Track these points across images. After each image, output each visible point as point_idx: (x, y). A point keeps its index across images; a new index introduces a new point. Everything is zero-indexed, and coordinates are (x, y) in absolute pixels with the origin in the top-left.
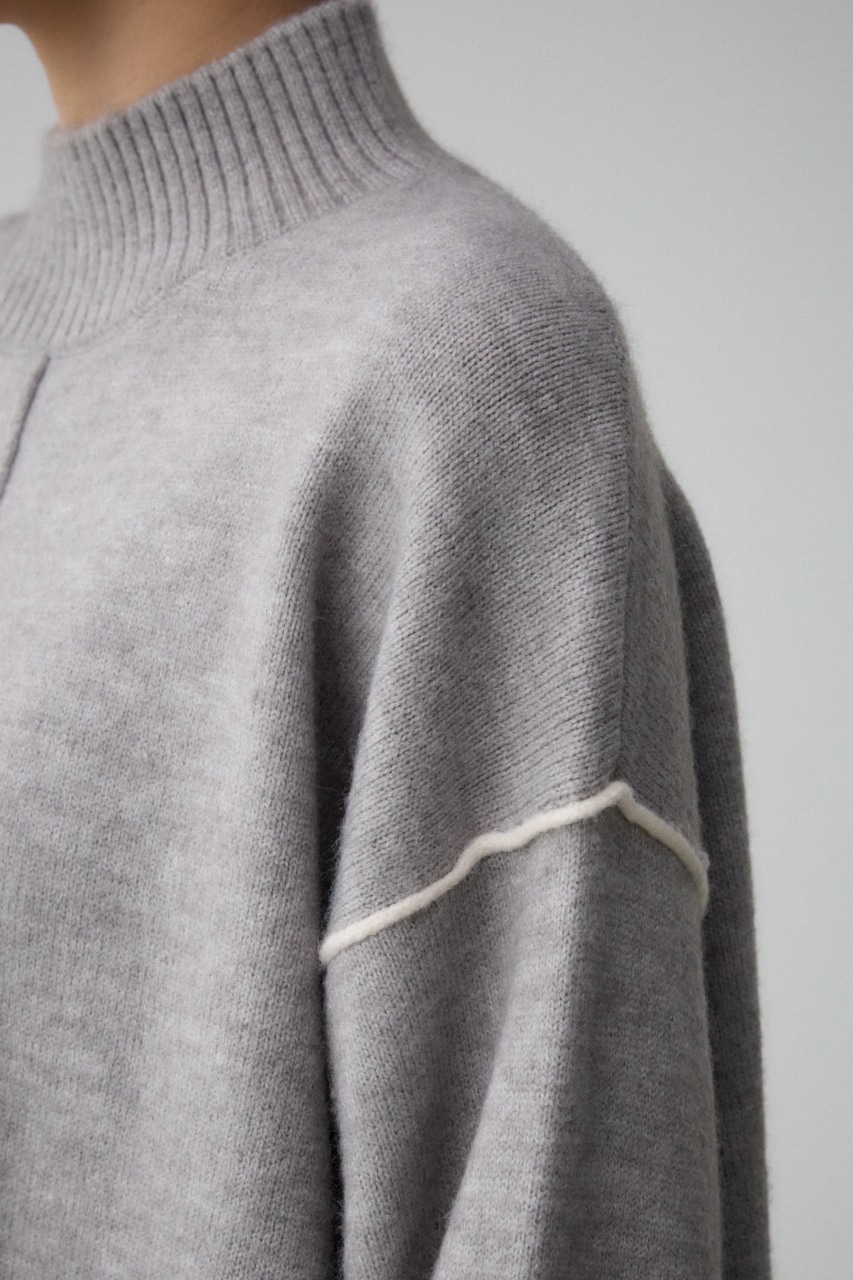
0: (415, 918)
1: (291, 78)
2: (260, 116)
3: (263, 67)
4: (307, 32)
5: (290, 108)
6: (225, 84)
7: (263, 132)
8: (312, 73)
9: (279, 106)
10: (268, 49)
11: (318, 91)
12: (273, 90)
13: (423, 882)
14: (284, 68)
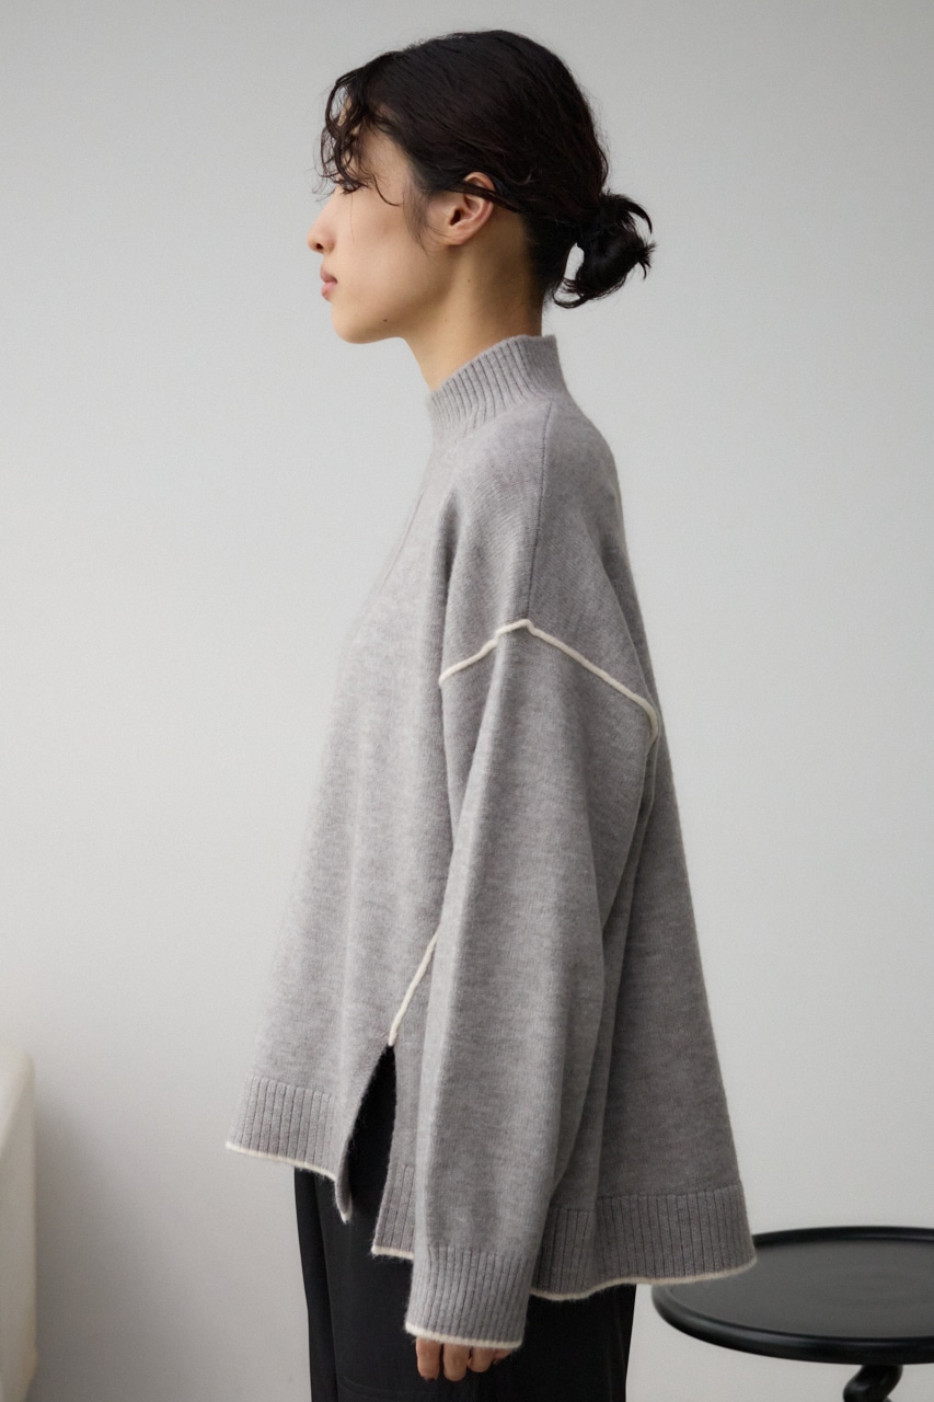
0: (462, 671)
1: (488, 372)
2: (477, 388)
3: (478, 368)
4: (494, 353)
5: (488, 384)
6: (464, 377)
7: (478, 394)
8: (496, 369)
9: (484, 384)
10: (479, 362)
11: (498, 376)
12: (481, 377)
13: (465, 658)
14: (485, 368)
